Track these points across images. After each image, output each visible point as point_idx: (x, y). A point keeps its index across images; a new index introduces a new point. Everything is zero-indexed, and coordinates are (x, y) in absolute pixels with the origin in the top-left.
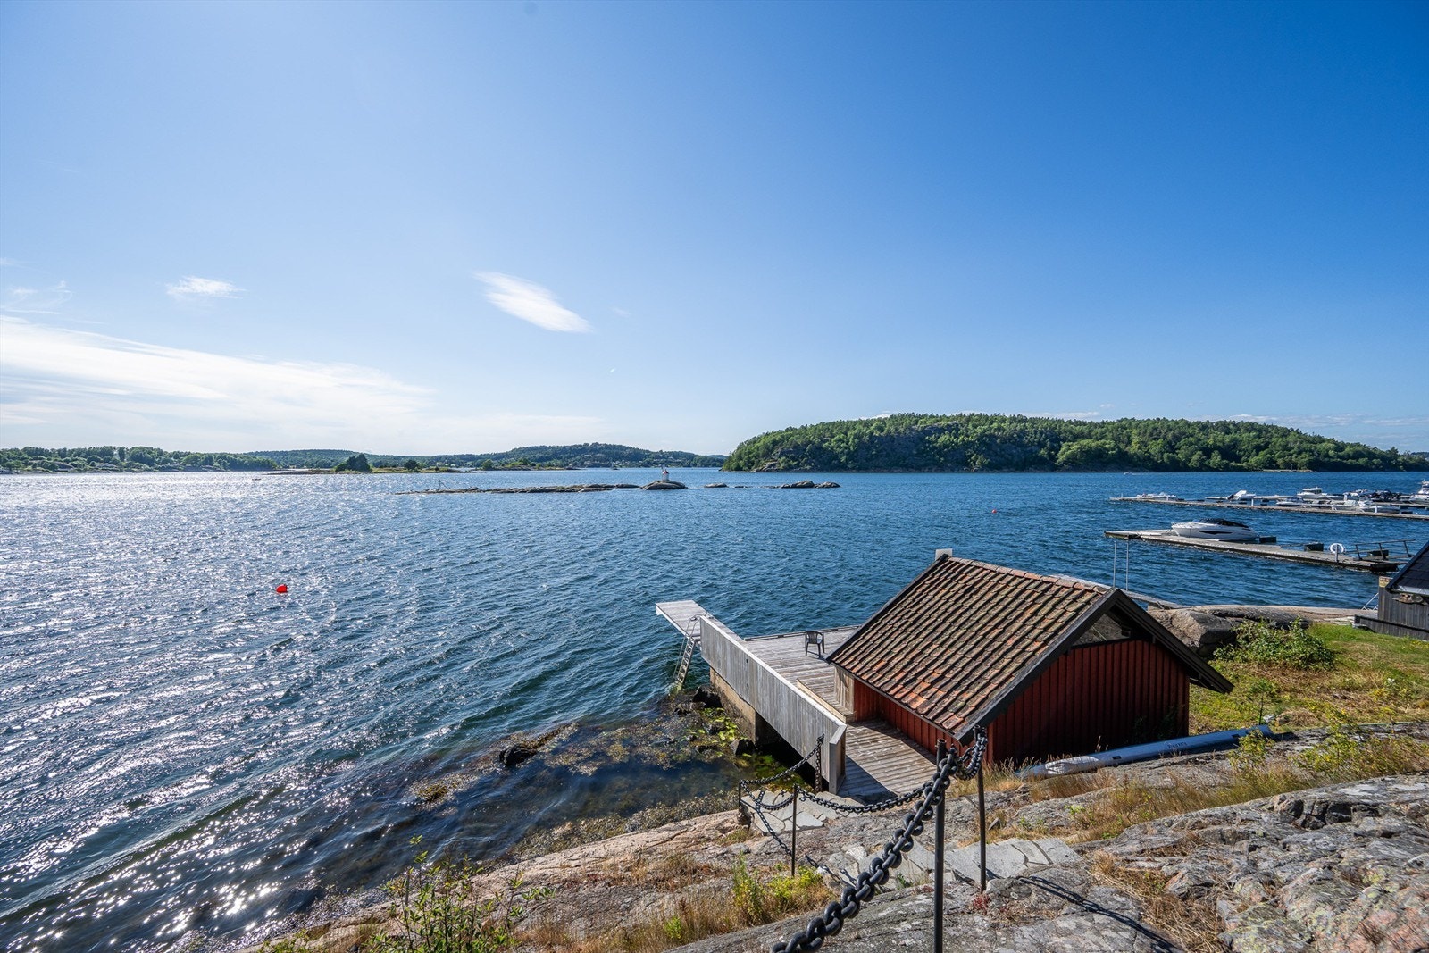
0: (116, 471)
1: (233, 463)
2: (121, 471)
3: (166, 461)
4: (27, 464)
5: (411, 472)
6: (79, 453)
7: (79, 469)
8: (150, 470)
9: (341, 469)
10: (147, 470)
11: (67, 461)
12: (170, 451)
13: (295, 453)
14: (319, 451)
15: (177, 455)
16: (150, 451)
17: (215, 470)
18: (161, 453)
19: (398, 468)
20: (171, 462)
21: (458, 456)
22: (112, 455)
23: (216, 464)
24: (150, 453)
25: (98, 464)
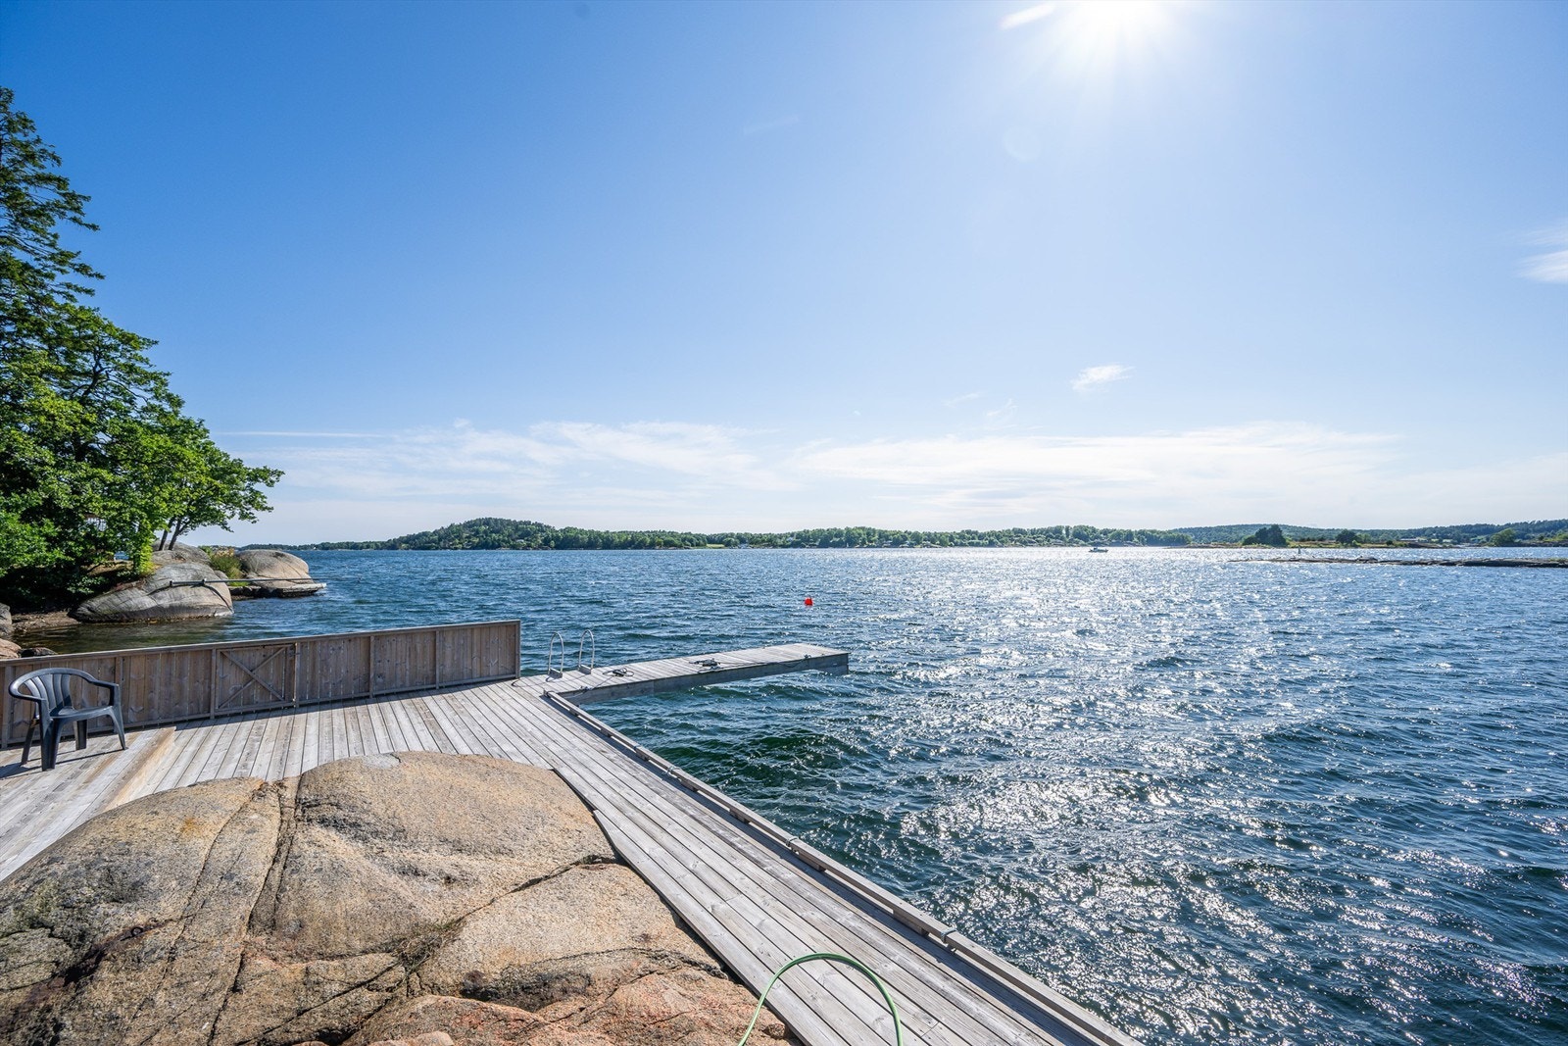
0: (1062, 546)
1: (1150, 539)
2: (1065, 546)
3: (1097, 537)
4: (1012, 540)
5: (1346, 547)
6: (1042, 531)
7: (1040, 544)
8: (1085, 545)
9: (1248, 542)
10: (1083, 545)
11: (1034, 538)
12: (1101, 528)
13: (1219, 529)
14: (1247, 525)
15: (1106, 532)
16: (1086, 529)
17: (1134, 545)
18: (1094, 530)
19: (1327, 542)
20: (1101, 538)
21: (1457, 527)
22: (1061, 533)
23: (1136, 540)
24: (1086, 530)
25: (1052, 540)
